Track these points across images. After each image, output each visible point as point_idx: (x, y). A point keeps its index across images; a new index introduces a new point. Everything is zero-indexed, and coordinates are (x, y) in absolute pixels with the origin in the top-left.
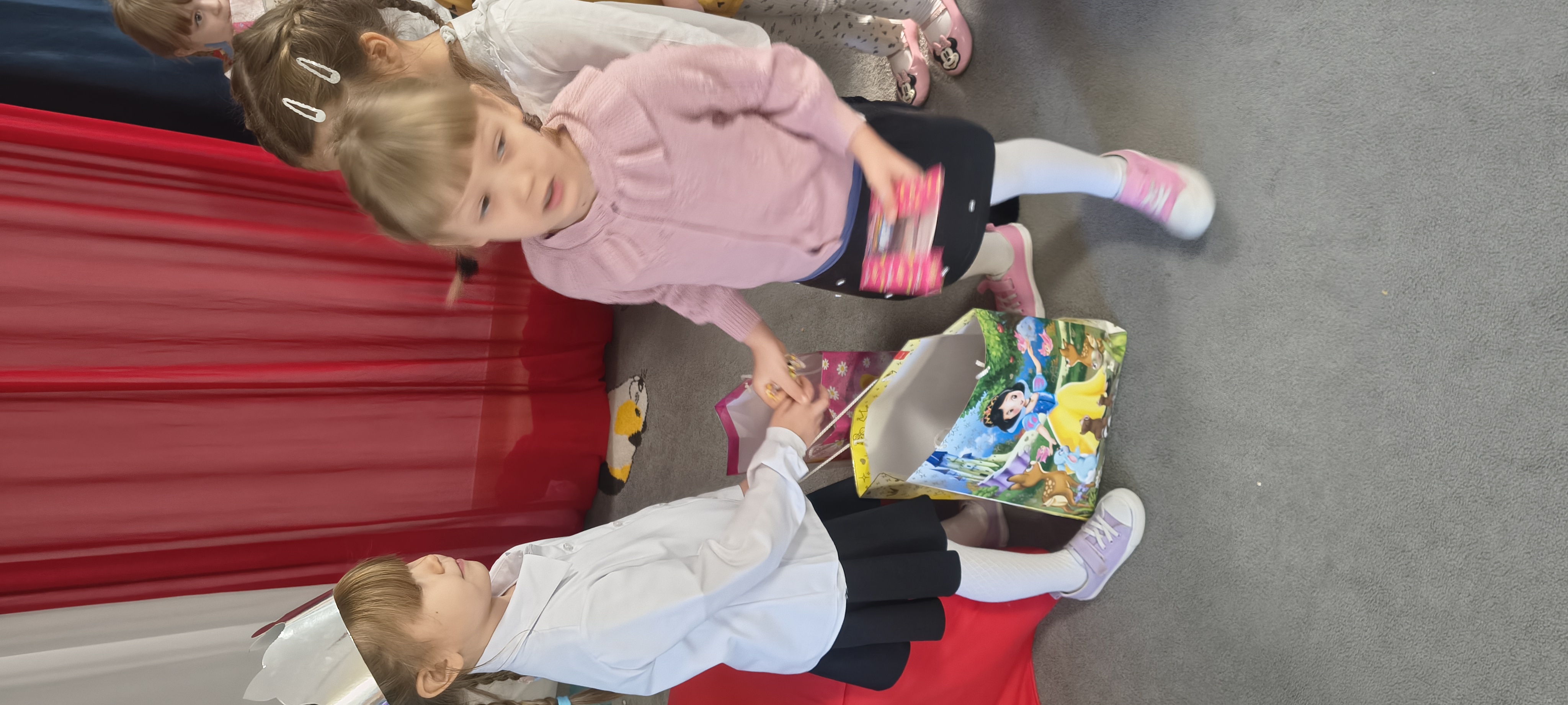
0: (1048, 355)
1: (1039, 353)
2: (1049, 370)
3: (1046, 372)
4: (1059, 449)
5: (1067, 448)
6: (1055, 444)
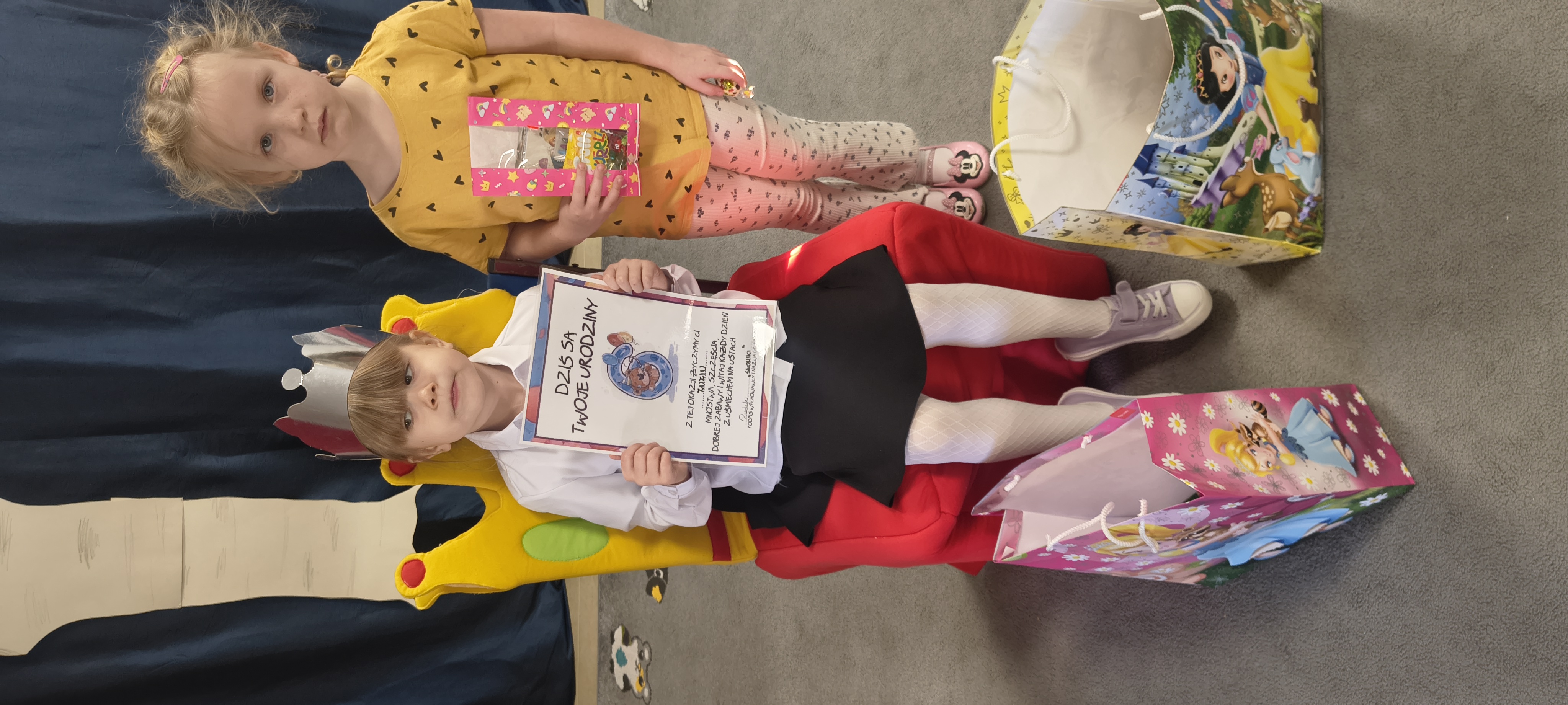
0: (1230, 8)
2: (1241, 29)
3: (1238, 28)
4: (1278, 141)
5: (1285, 139)
6: (1274, 133)
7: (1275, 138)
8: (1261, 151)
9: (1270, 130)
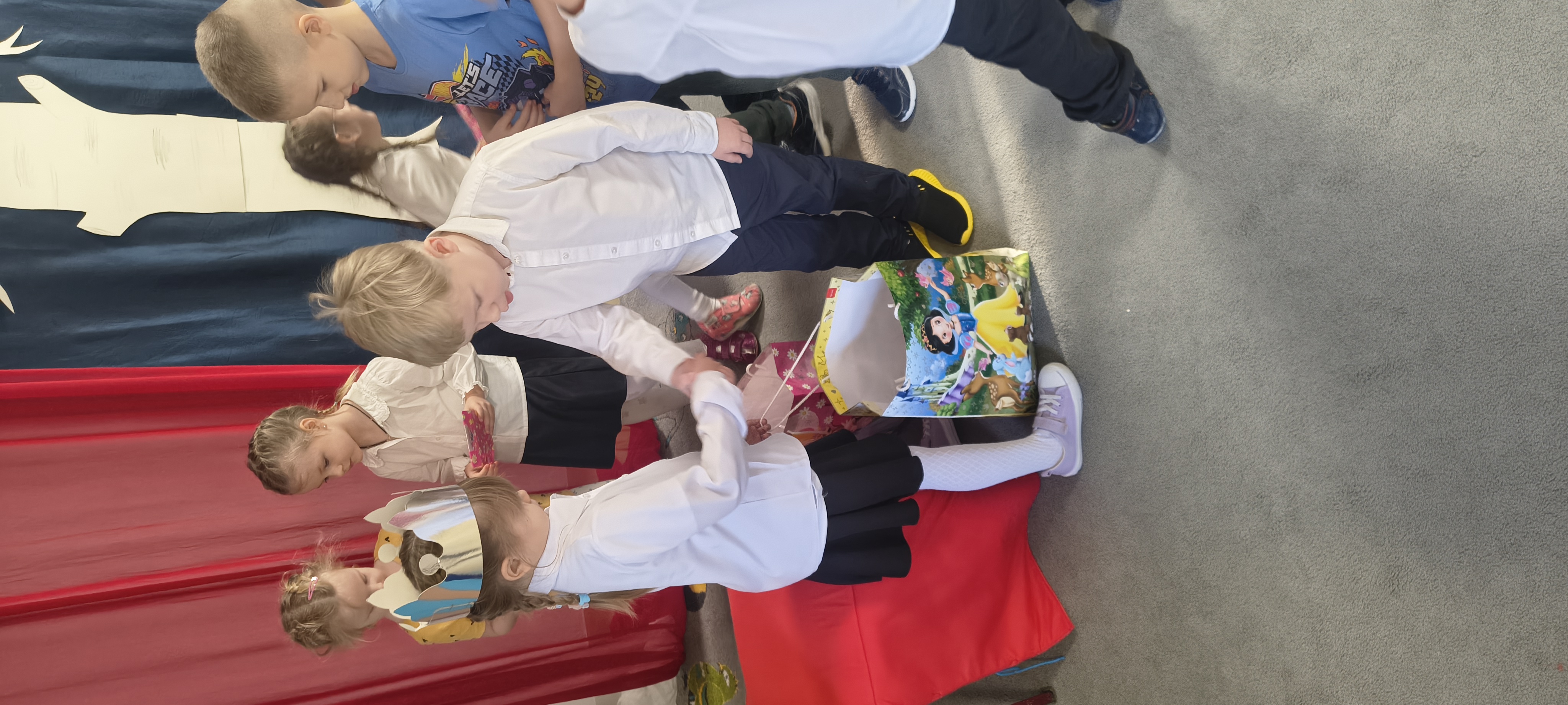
0: (951, 285)
1: (942, 285)
2: (957, 295)
3: (955, 297)
4: (996, 357)
5: (1003, 356)
6: (992, 354)
7: (993, 356)
8: (985, 366)
9: (988, 353)
